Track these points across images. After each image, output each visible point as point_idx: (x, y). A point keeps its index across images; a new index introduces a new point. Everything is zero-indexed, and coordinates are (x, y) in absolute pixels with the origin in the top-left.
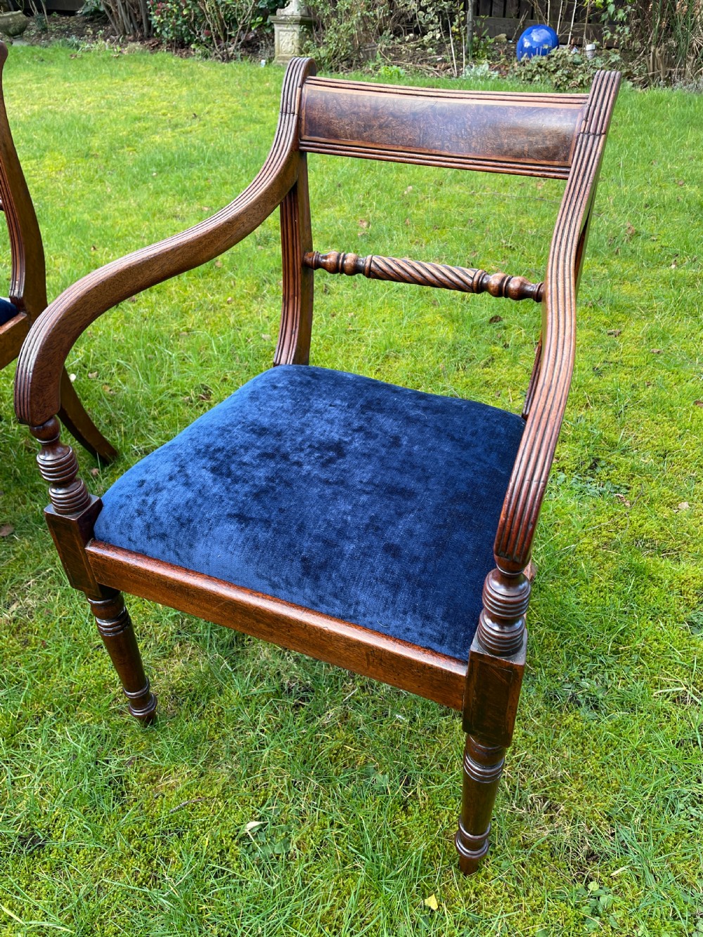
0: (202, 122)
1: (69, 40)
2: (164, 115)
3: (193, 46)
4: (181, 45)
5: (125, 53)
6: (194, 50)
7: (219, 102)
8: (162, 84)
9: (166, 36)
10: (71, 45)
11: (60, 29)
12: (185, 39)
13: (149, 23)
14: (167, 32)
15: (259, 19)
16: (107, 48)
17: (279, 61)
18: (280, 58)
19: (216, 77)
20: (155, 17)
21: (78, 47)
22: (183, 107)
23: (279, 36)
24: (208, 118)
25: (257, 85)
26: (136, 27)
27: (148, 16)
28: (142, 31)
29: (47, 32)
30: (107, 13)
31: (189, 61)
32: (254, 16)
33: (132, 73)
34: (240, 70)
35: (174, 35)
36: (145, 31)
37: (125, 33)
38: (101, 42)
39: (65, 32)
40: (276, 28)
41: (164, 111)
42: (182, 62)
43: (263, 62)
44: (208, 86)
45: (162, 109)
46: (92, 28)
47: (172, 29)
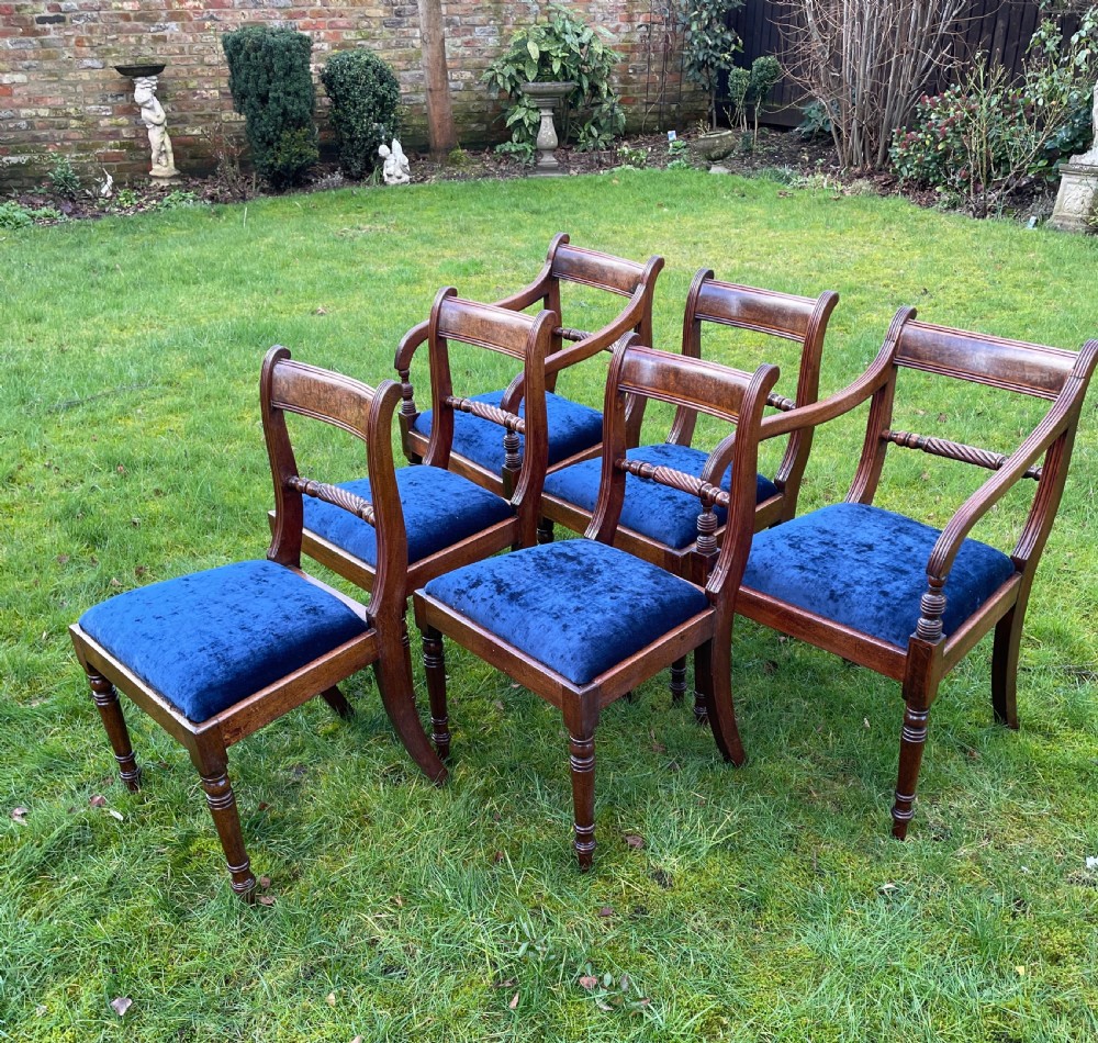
0: (932, 301)
1: (780, 170)
2: (886, 286)
3: (938, 189)
4: (922, 186)
5: (847, 194)
6: (939, 194)
7: (961, 276)
8: (890, 243)
9: (905, 173)
10: (780, 178)
11: (768, 151)
12: (931, 180)
13: (886, 155)
14: (909, 170)
15: (1042, 163)
16: (825, 184)
17: (1055, 222)
18: (1057, 217)
19: (962, 238)
20: (898, 150)
21: (788, 180)
22: (912, 277)
23: (1065, 189)
24: (941, 295)
25: (1017, 256)
26: (867, 157)
27: (889, 145)
28: (874, 162)
29: (751, 155)
30: (834, 133)
31: (930, 213)
32: (1036, 159)
33: (853, 224)
34: (998, 229)
35: (918, 173)
36: (878, 162)
37: (851, 163)
38: (820, 176)
39: (775, 158)
40: (1065, 179)
41: (886, 281)
42: (920, 213)
43: (1033, 219)
44: (949, 251)
45: (883, 278)
46: (809, 153)
47: (917, 166)
